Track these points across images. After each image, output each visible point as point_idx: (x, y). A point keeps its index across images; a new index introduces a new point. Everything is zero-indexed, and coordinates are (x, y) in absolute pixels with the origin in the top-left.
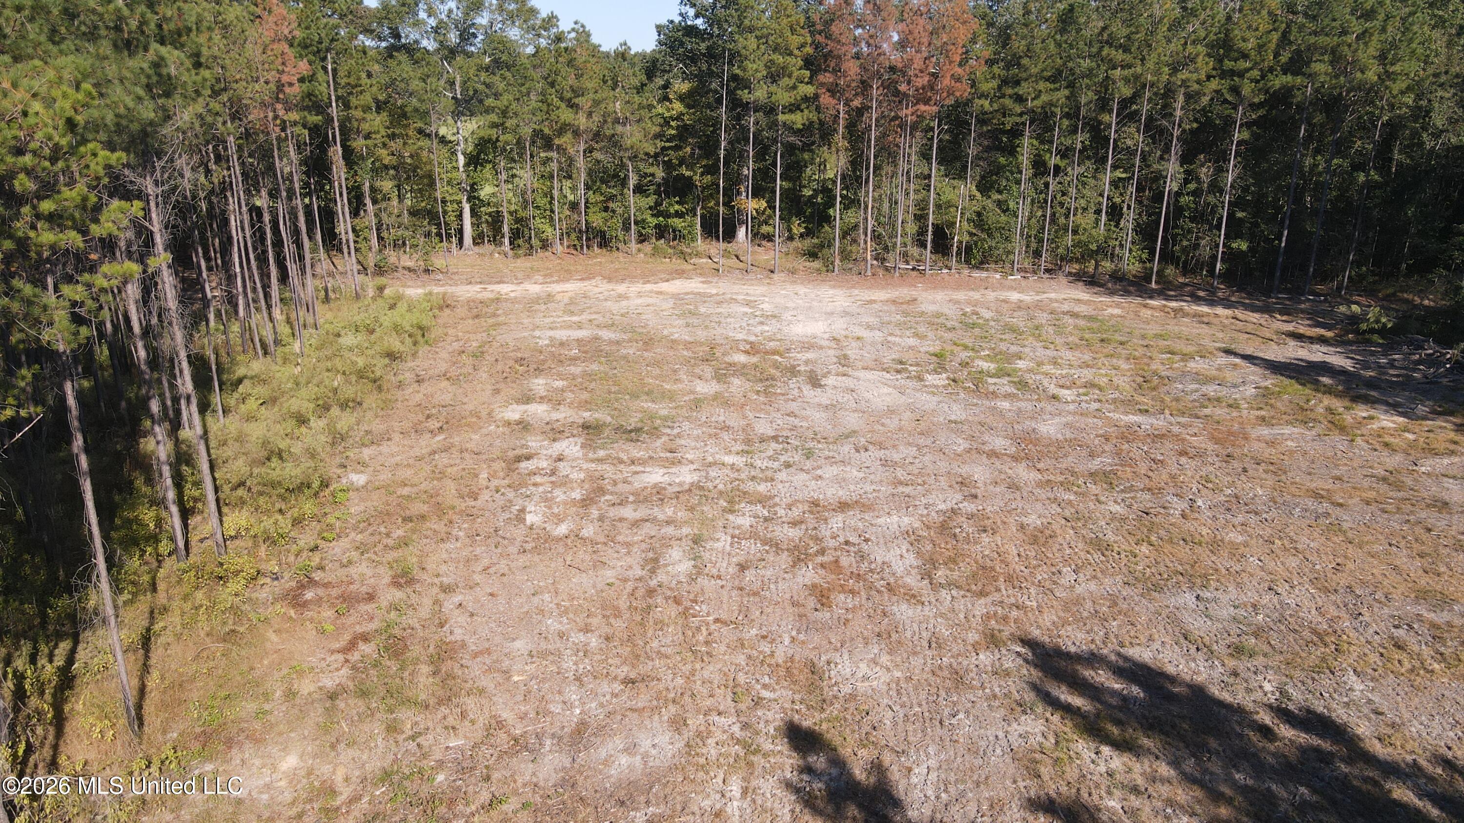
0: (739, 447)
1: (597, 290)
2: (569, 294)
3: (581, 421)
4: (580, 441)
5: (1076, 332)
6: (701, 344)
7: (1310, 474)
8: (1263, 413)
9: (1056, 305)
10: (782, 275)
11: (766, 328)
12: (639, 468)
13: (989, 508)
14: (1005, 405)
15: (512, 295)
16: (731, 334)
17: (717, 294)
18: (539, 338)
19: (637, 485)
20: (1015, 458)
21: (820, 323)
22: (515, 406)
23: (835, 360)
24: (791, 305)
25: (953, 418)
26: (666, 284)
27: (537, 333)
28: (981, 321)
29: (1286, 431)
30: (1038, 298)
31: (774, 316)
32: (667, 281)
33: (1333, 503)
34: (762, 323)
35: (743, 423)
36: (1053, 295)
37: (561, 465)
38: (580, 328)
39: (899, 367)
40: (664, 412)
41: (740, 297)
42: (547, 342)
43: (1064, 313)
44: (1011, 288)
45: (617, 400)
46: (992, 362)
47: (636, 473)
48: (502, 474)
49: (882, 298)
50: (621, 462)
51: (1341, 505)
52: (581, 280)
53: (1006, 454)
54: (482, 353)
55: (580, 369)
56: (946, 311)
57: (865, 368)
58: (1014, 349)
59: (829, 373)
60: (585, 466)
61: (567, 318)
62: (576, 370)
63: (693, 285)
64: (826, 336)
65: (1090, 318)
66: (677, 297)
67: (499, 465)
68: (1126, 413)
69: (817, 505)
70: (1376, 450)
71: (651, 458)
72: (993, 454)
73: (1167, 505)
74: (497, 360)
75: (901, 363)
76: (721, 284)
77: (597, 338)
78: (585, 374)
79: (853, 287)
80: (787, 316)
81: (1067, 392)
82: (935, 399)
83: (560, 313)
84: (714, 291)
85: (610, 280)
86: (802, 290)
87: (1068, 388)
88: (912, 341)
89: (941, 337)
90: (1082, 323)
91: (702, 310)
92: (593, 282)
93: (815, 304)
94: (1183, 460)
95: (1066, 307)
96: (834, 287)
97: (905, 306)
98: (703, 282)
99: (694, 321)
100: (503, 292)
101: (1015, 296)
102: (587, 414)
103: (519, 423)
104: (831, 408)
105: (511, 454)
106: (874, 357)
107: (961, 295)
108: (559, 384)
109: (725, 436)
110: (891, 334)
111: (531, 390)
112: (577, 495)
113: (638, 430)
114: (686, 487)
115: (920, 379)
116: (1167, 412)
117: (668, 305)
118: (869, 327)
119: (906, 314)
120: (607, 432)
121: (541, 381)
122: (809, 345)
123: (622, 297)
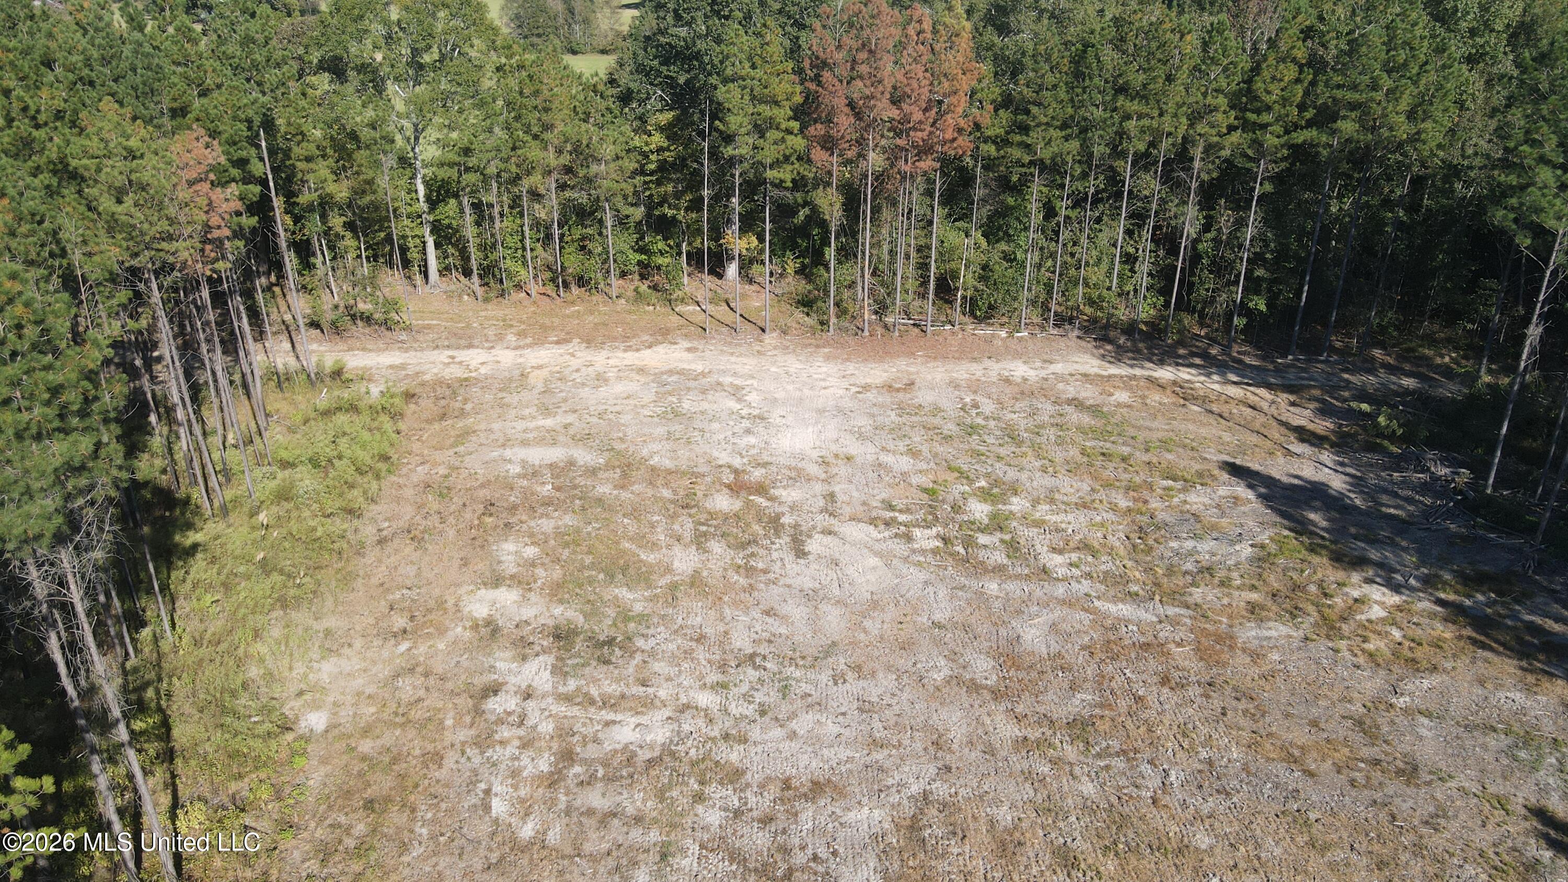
0: (714, 677)
1: (575, 363)
2: (544, 373)
3: (551, 622)
4: (550, 659)
5: (1079, 438)
6: (684, 473)
7: (1287, 716)
8: (1254, 596)
9: (1061, 386)
10: (775, 335)
11: (752, 440)
12: (611, 716)
13: (962, 792)
14: (993, 587)
15: (483, 370)
16: (716, 454)
17: (703, 374)
18: (510, 461)
19: (608, 747)
20: (996, 695)
21: (810, 429)
22: (483, 592)
23: (822, 503)
24: (780, 395)
25: (938, 617)
26: (649, 351)
27: (508, 453)
28: (979, 421)
29: (1273, 633)
30: (1043, 373)
31: (762, 418)
32: (650, 347)
33: (1304, 771)
34: (748, 431)
35: (721, 628)
36: (1058, 368)
37: (531, 704)
38: (554, 443)
39: (889, 514)
40: (638, 608)
41: (727, 380)
42: (518, 470)
43: (1070, 402)
44: (1017, 355)
45: (590, 583)
46: (985, 501)
47: (608, 724)
48: (468, 719)
49: (878, 382)
50: (592, 702)
51: (1311, 774)
52: (558, 343)
53: (985, 687)
54: (449, 488)
55: (552, 523)
56: (945, 404)
57: (852, 519)
58: (1012, 474)
59: (814, 527)
60: (554, 709)
61: (541, 422)
62: (546, 525)
63: (677, 355)
64: (815, 454)
65: (1095, 410)
66: (660, 378)
67: (465, 702)
68: (1115, 600)
69: (789, 788)
70: (1358, 667)
71: (623, 696)
72: (974, 687)
73: (1139, 781)
74: (464, 505)
75: (891, 508)
76: (708, 353)
77: (571, 463)
78: (559, 534)
79: (848, 360)
80: (775, 418)
81: (1058, 559)
82: (922, 576)
83: (532, 410)
84: (699, 367)
85: (589, 342)
86: (794, 364)
87: (1060, 552)
88: (905, 463)
89: (936, 455)
90: (1087, 419)
91: (686, 405)
92: (569, 347)
93: (807, 392)
94: (1165, 690)
95: (1071, 391)
96: (828, 358)
97: (901, 395)
98: (689, 350)
99: (677, 428)
100: (474, 364)
101: (1019, 370)
102: (558, 610)
103: (489, 622)
104: (812, 597)
105: (480, 681)
106: (864, 498)
107: (963, 371)
108: (531, 552)
109: (701, 654)
110: (883, 449)
111: (500, 562)
112: (544, 765)
113: (610, 642)
114: (657, 753)
115: (909, 538)
116: (1157, 598)
117: (648, 396)
118: (861, 437)
119: (901, 409)
120: (579, 644)
121: (509, 546)
122: (798, 476)
123: (601, 379)
